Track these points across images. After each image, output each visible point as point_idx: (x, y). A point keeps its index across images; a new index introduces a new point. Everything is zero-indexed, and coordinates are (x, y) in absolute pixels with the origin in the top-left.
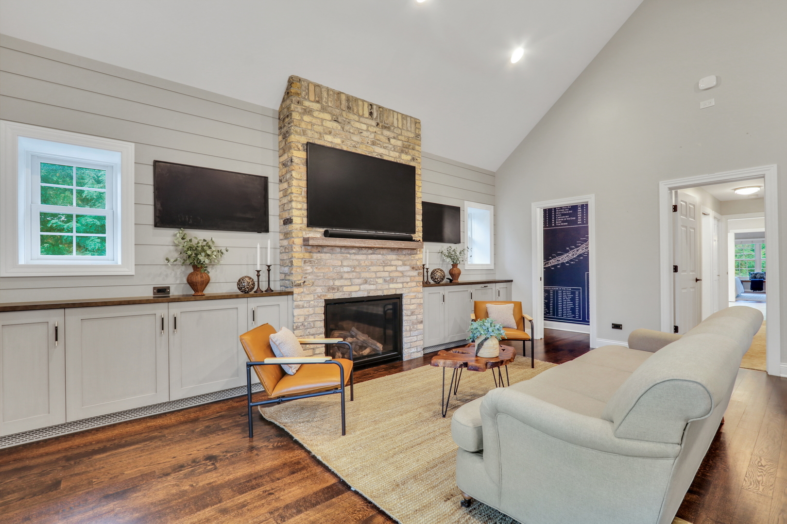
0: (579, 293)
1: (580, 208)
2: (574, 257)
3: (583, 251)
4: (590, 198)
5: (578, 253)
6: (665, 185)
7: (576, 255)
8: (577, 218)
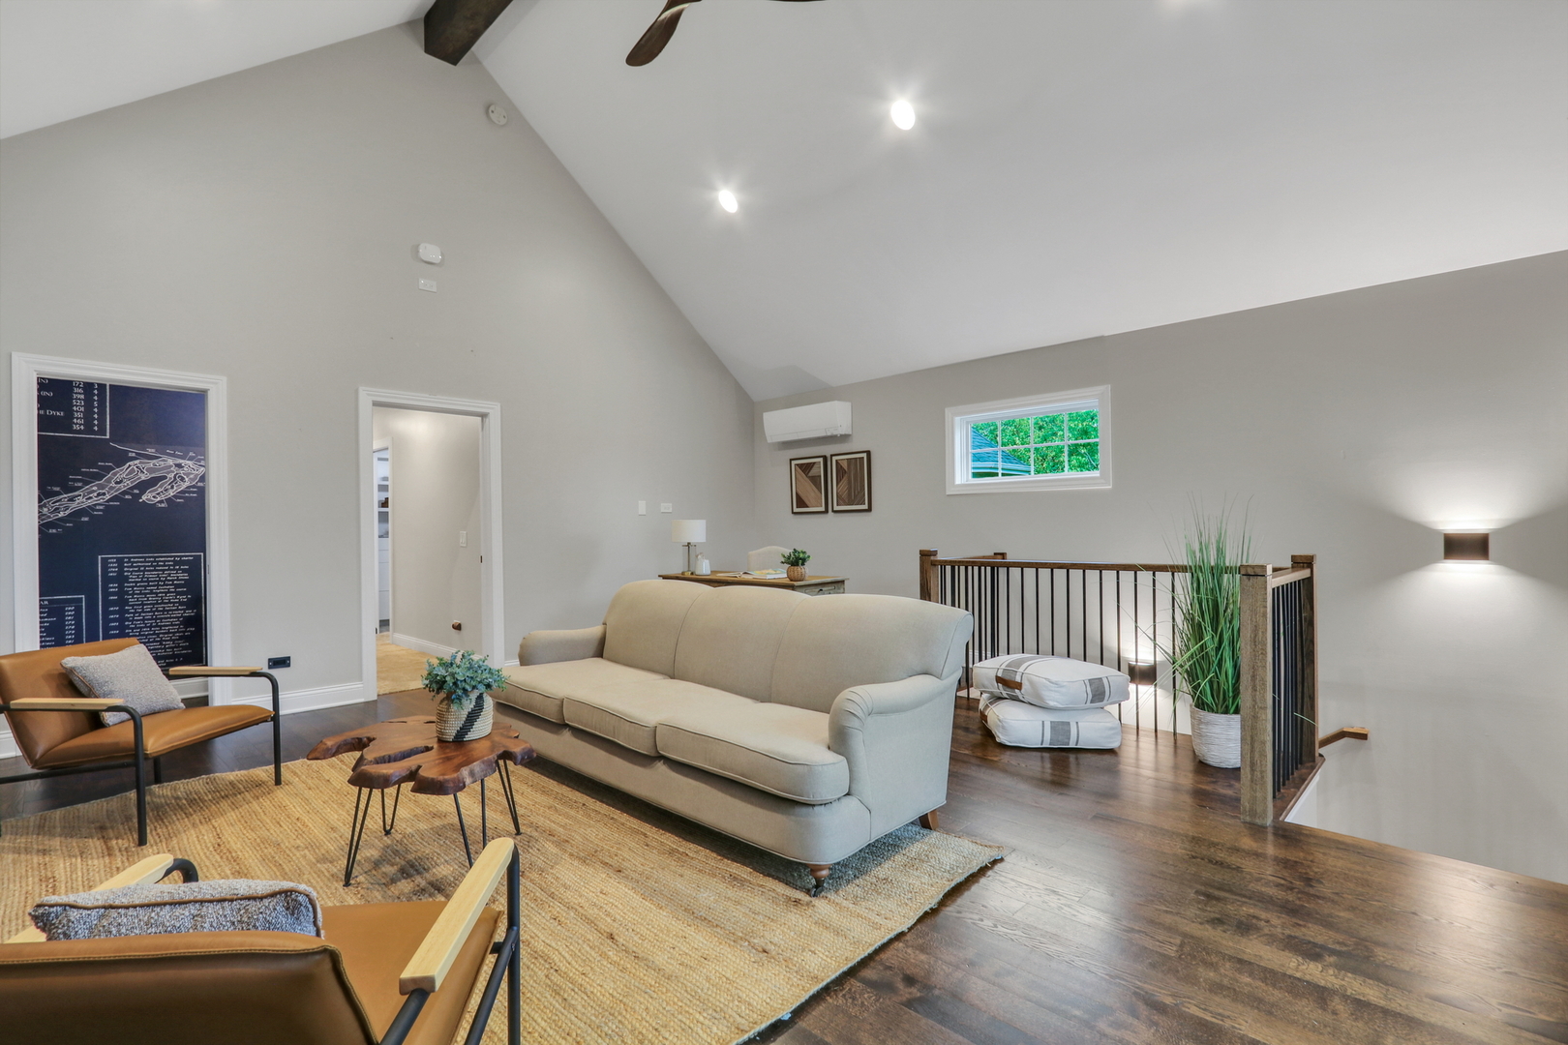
0: (78, 610)
1: (80, 391)
2: (61, 514)
3: (90, 503)
4: (216, 383)
5: (74, 506)
6: (368, 395)
7: (68, 512)
8: (70, 415)
